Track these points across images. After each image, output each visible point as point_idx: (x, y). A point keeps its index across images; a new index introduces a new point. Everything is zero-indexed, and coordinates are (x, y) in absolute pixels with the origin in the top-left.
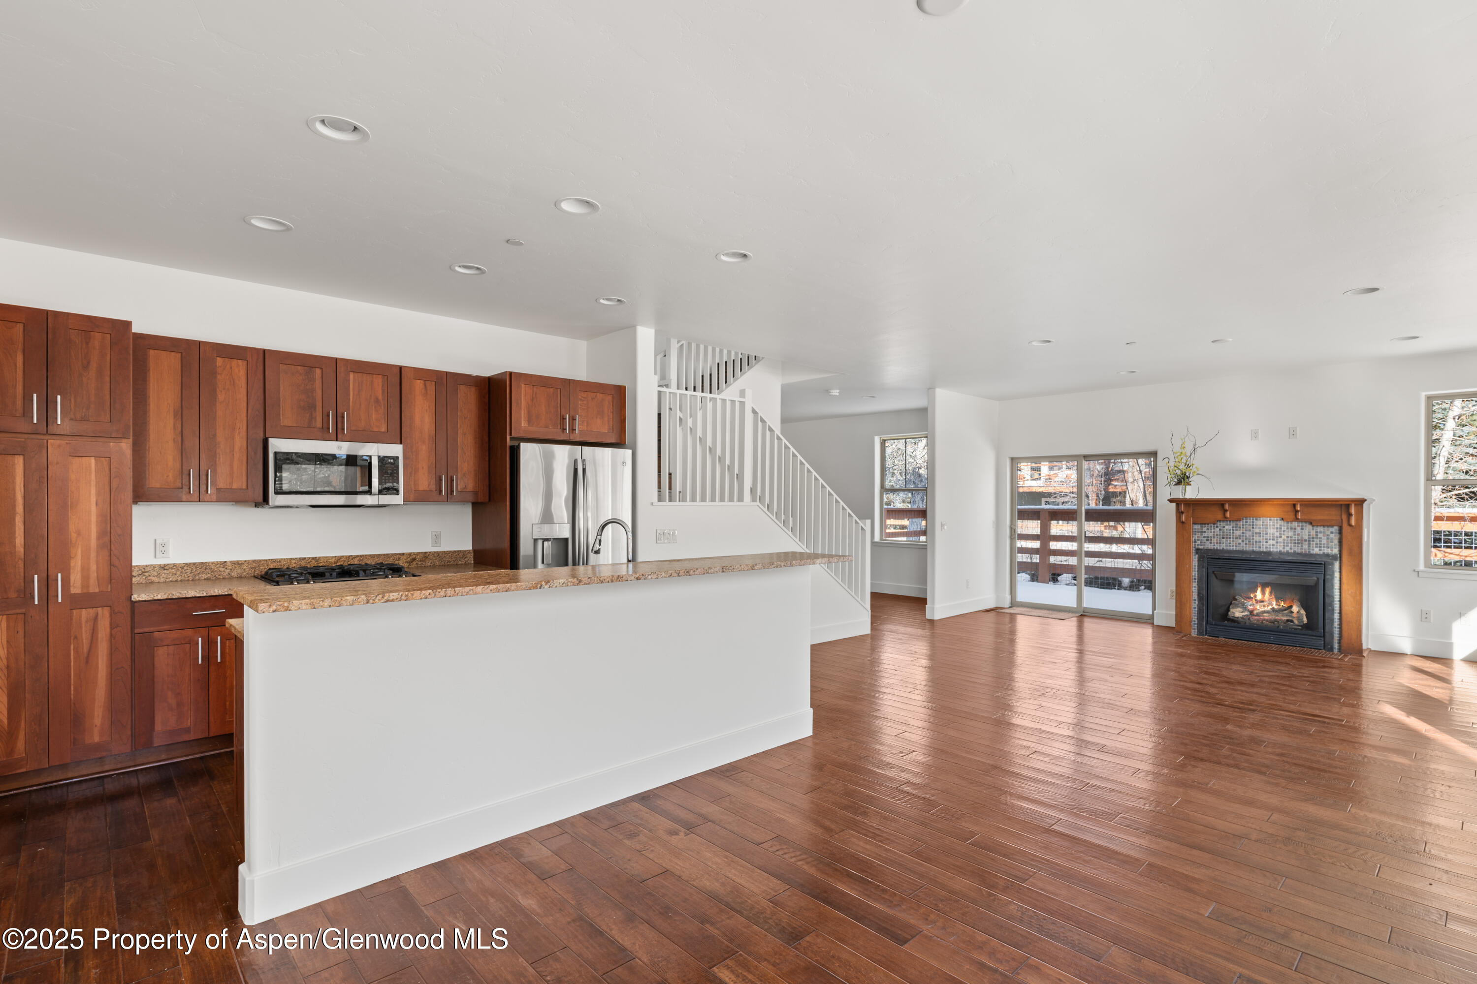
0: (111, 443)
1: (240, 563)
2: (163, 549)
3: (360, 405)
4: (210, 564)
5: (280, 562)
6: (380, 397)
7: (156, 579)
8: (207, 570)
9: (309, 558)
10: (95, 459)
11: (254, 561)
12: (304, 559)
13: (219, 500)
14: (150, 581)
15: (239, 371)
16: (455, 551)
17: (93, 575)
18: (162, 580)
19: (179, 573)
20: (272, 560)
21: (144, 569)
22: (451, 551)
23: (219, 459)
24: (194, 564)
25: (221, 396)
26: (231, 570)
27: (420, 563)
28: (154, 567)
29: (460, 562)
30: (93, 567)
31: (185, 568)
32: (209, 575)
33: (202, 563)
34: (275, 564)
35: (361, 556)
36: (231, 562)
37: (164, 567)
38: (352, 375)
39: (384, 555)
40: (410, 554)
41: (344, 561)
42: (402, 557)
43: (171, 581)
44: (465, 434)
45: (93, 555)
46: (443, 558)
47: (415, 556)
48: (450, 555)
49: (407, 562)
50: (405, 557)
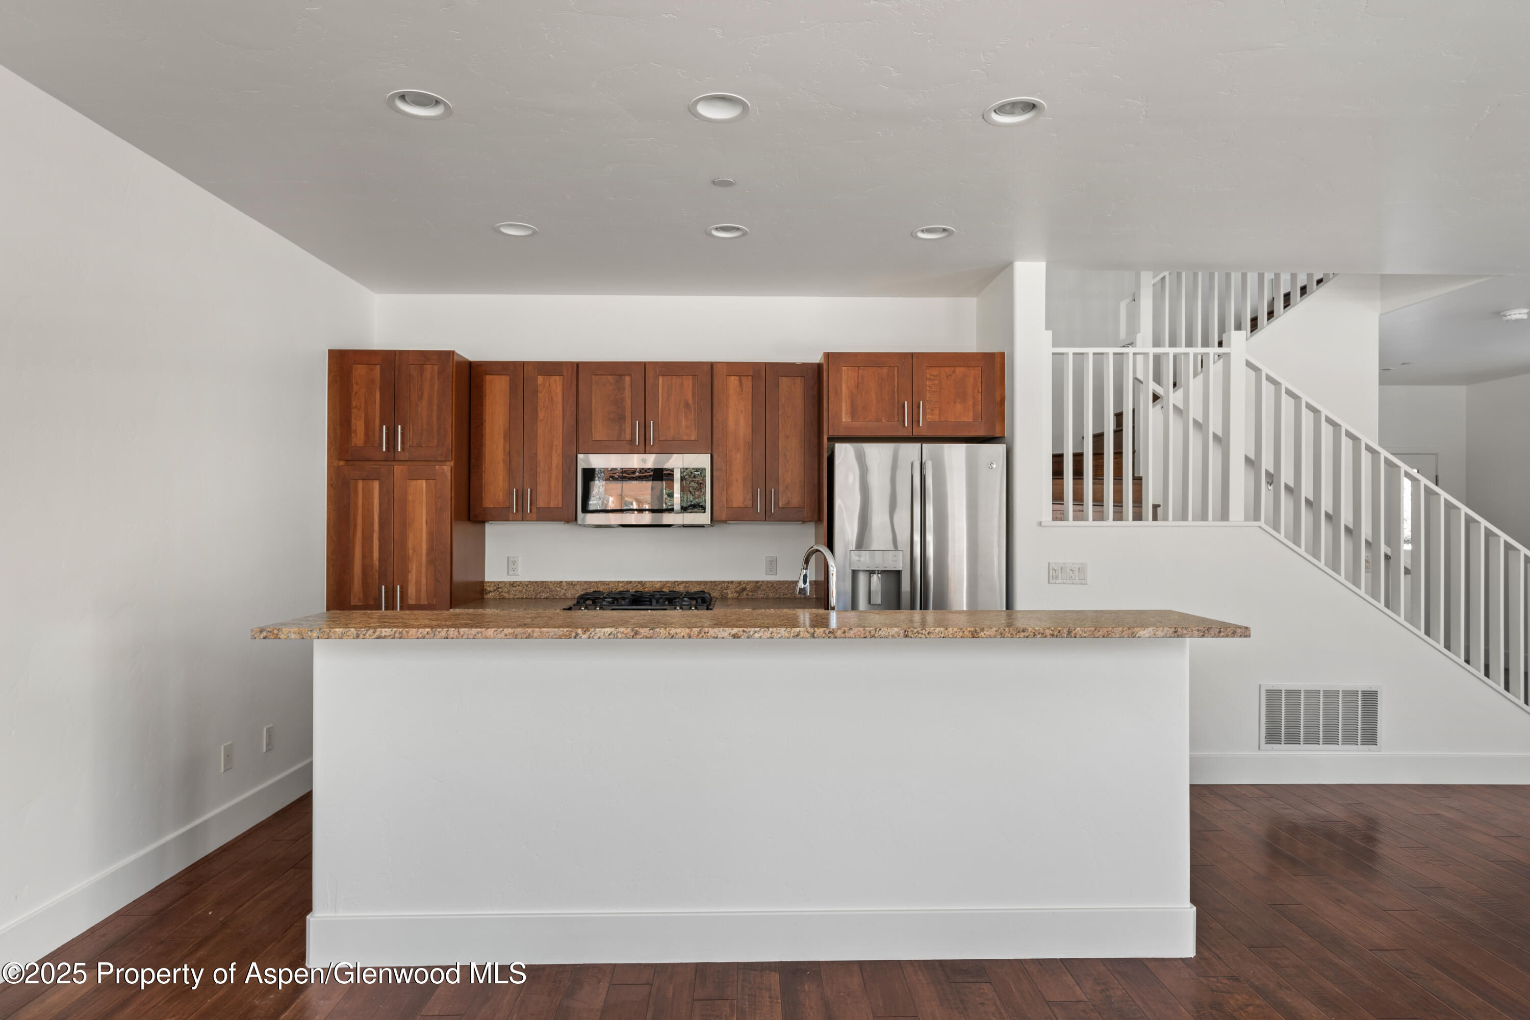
0: (437, 467)
1: (574, 583)
2: (514, 567)
3: (669, 412)
4: (549, 584)
5: (608, 584)
6: (690, 402)
7: (507, 596)
8: (546, 590)
9: (635, 582)
10: (426, 482)
11: (586, 582)
12: (631, 582)
13: (539, 519)
14: (502, 597)
15: (557, 388)
16: (792, 581)
17: (424, 588)
18: (512, 596)
19: (524, 590)
20: (601, 582)
21: (498, 585)
22: (787, 582)
23: (540, 477)
24: (536, 582)
25: (541, 415)
26: (566, 590)
27: (751, 594)
28: (505, 583)
29: (798, 596)
30: (424, 581)
31: (529, 586)
32: (548, 594)
33: (542, 582)
34: (604, 587)
35: (687, 582)
36: (566, 582)
37: (513, 584)
38: (661, 379)
39: (711, 582)
40: (740, 583)
41: (670, 587)
42: (731, 586)
43: (518, 598)
44: (788, 437)
46: (778, 590)
47: (745, 585)
48: (786, 585)
49: (736, 592)
50: (734, 586)
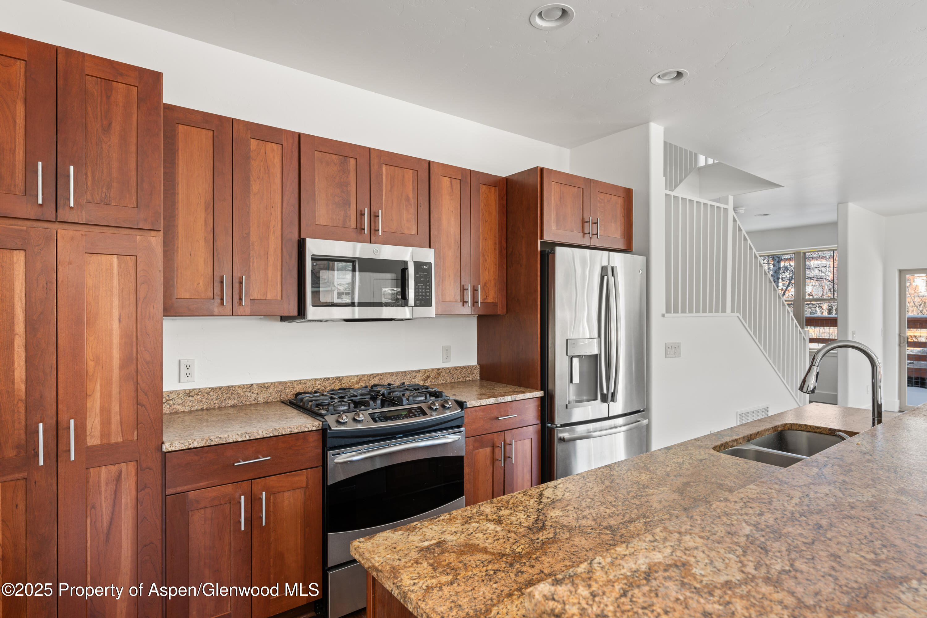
0: (138, 237)
1: (266, 385)
2: (188, 372)
3: (392, 203)
4: (237, 388)
5: (305, 383)
6: (411, 195)
7: (181, 408)
8: (233, 396)
9: (333, 378)
10: (118, 258)
11: (280, 383)
12: (328, 379)
13: (252, 315)
14: (174, 411)
15: (274, 157)
16: (464, 367)
17: (116, 419)
18: (187, 409)
19: (204, 400)
20: (297, 381)
21: (168, 396)
22: (460, 367)
23: (253, 263)
24: (220, 388)
25: (255, 187)
26: (257, 394)
27: (433, 381)
28: (178, 393)
29: (468, 379)
30: (116, 408)
31: (211, 394)
32: (235, 401)
33: (229, 387)
34: (300, 386)
35: (381, 374)
36: (257, 385)
37: (189, 393)
38: (384, 168)
39: (402, 372)
40: (425, 371)
41: (366, 381)
42: (417, 374)
43: (197, 410)
45: (115, 390)
46: (453, 375)
47: (429, 373)
48: (460, 371)
49: (422, 380)
50: (420, 375)
